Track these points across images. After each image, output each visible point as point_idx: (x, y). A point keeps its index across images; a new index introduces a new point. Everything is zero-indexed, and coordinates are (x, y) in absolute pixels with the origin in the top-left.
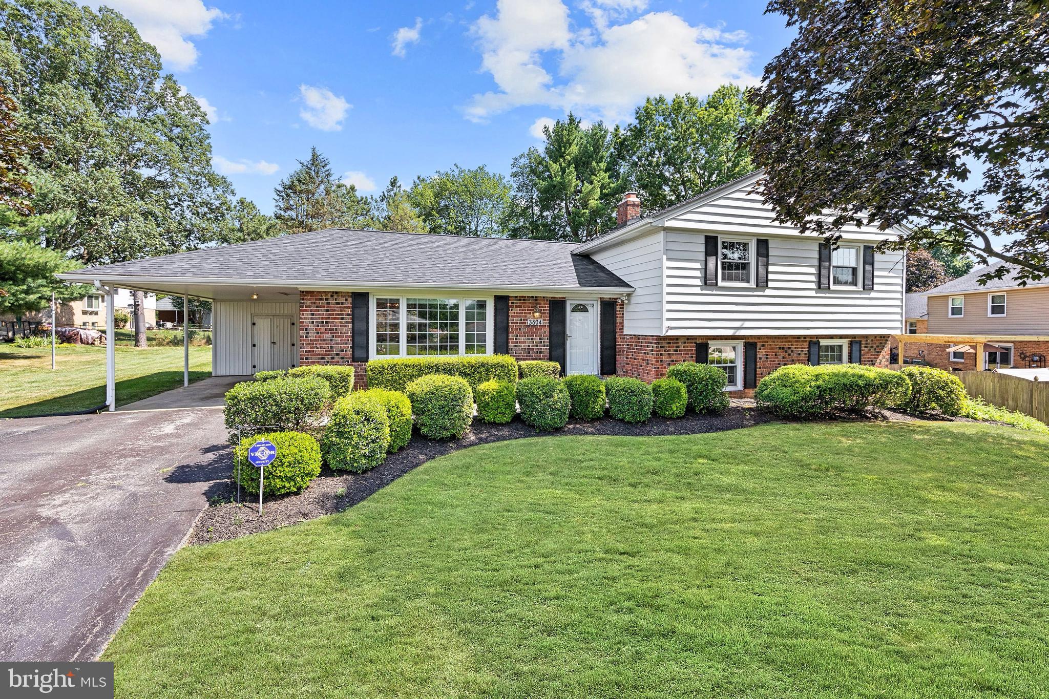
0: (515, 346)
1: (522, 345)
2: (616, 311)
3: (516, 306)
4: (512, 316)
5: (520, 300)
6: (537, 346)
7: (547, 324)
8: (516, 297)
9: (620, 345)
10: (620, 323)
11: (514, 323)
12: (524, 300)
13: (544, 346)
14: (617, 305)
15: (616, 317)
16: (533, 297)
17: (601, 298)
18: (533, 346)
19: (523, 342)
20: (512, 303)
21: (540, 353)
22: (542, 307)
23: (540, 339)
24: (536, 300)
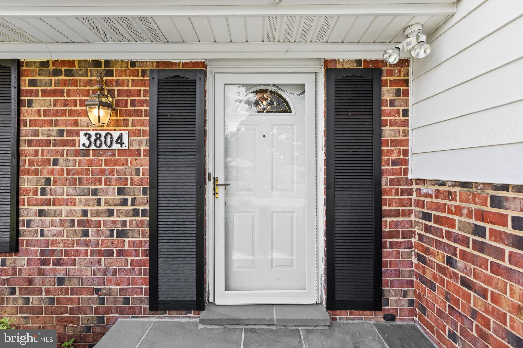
0: (41, 213)
1: (64, 209)
2: (380, 101)
3: (45, 93)
4: (33, 123)
5: (57, 73)
6: (111, 213)
7: (145, 147)
8: (45, 64)
9: (397, 214)
10: (396, 143)
11: (39, 143)
12: (69, 73)
13: (136, 213)
14: (381, 84)
15: (382, 123)
16: (97, 63)
17: (326, 62)
18: (98, 213)
19: (66, 202)
20: (33, 83)
21: (121, 234)
22: (128, 93)
23: (120, 191)
24: (110, 73)
